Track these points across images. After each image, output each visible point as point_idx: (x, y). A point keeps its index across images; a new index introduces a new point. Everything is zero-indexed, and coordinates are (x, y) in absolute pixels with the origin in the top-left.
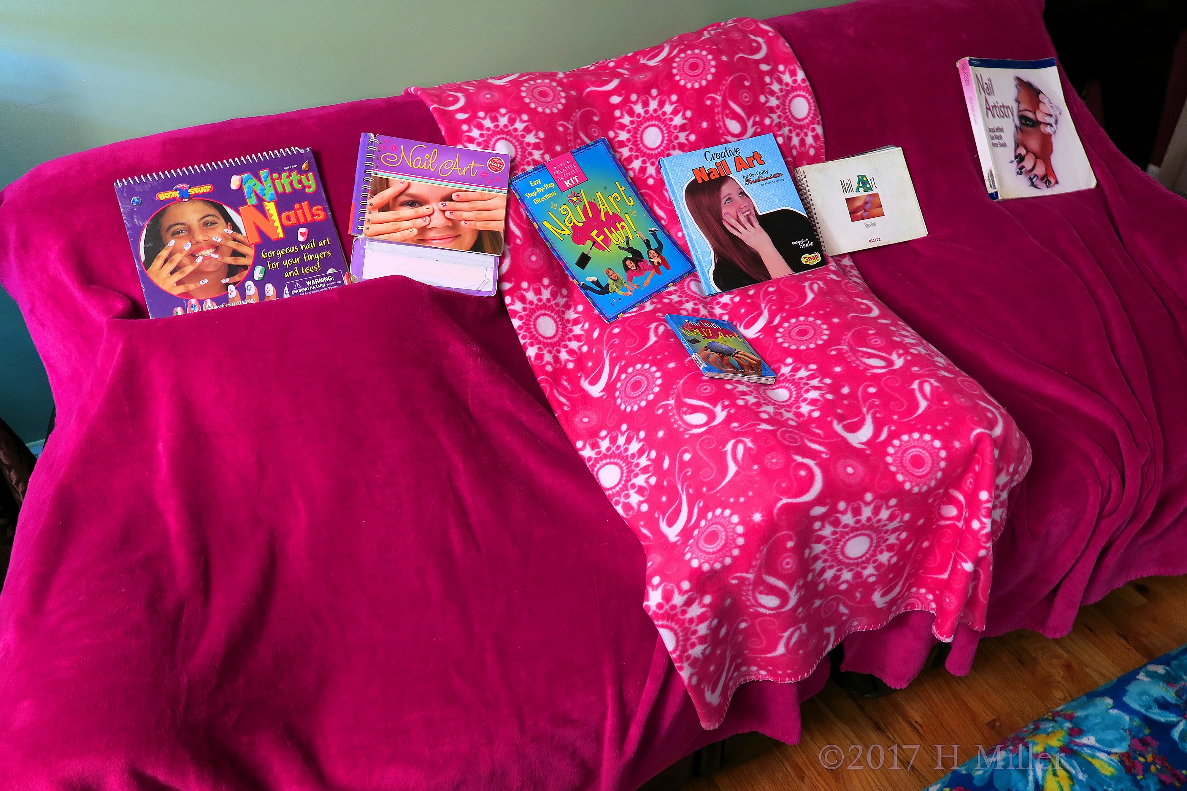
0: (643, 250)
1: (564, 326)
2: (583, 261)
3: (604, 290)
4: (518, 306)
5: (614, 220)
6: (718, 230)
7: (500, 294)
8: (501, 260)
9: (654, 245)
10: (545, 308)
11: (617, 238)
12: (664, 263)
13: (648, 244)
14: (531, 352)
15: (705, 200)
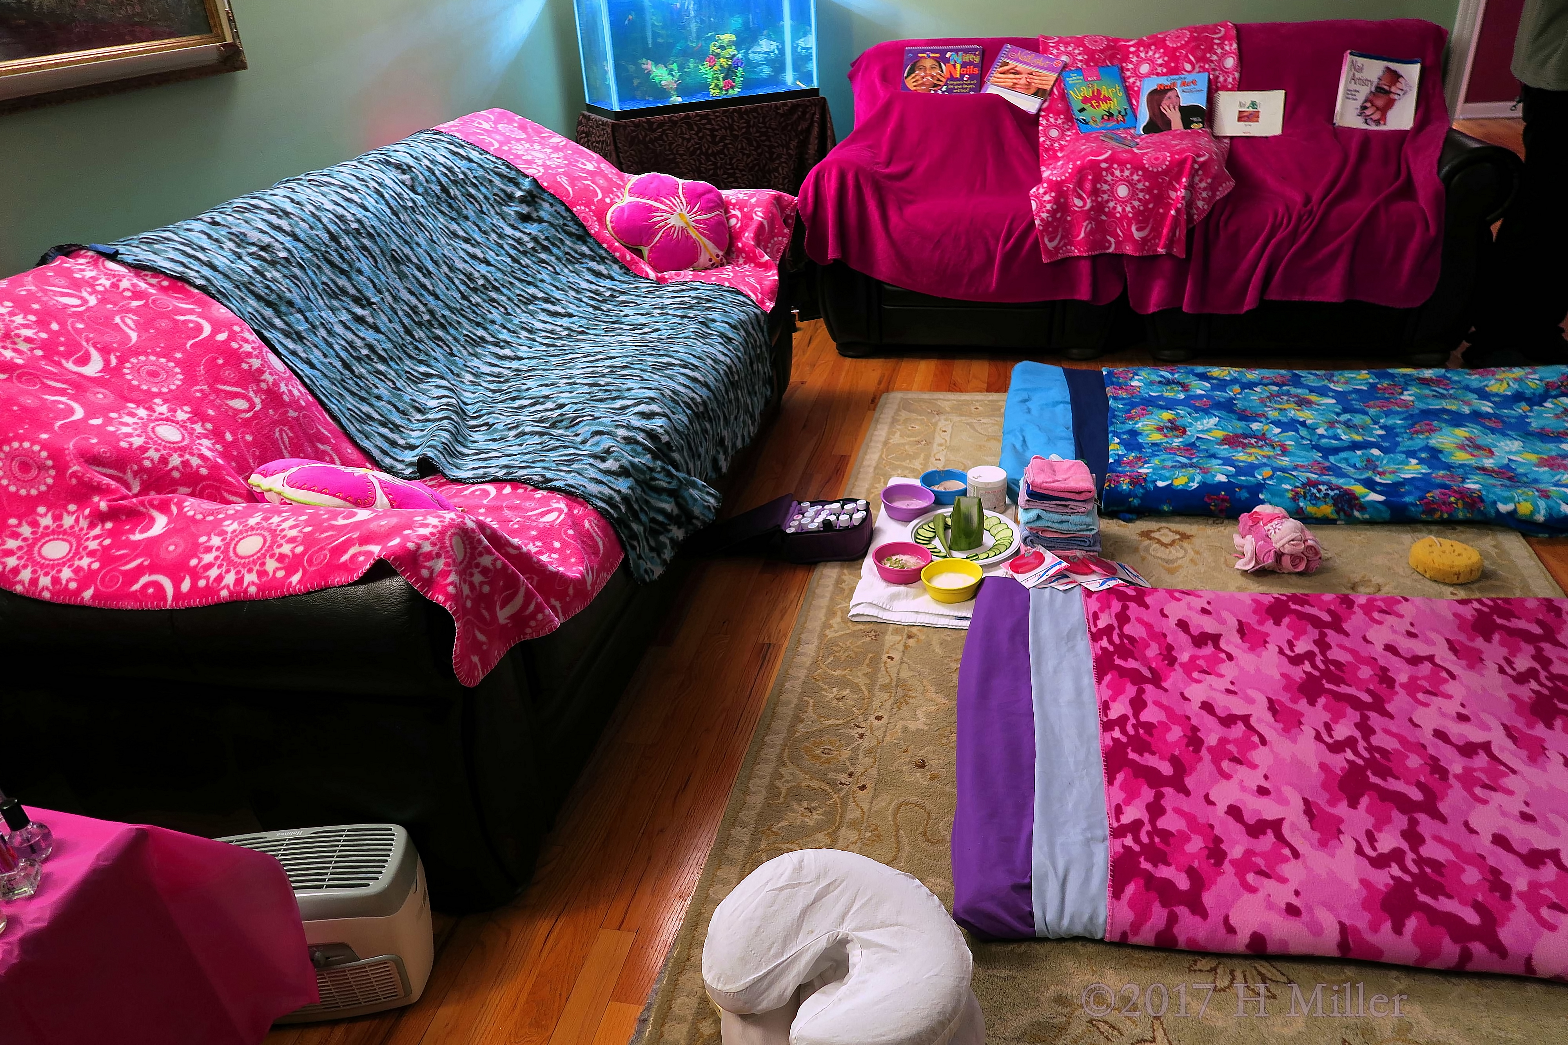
0: (1115, 113)
1: (1062, 136)
2: (1082, 110)
3: (1087, 123)
4: (1044, 122)
5: (1107, 99)
6: (1157, 111)
7: (1038, 115)
8: (1045, 101)
9: (1123, 113)
10: (1056, 126)
11: (1104, 106)
12: (1124, 121)
13: (1120, 112)
14: (1042, 139)
15: (1156, 97)
